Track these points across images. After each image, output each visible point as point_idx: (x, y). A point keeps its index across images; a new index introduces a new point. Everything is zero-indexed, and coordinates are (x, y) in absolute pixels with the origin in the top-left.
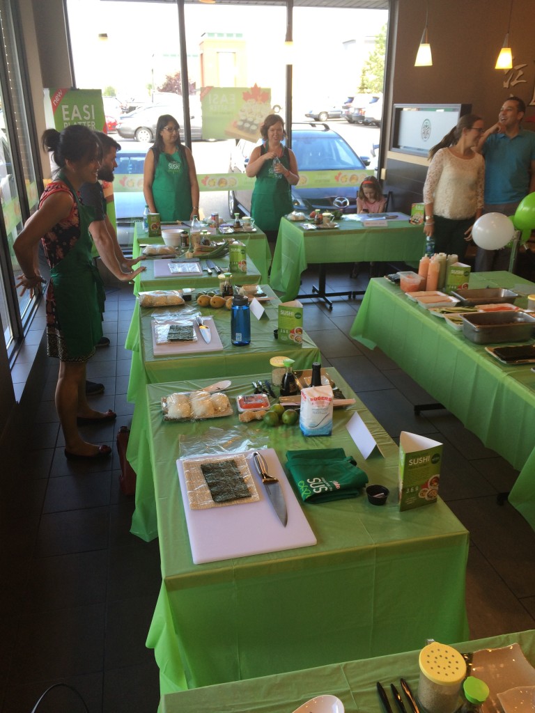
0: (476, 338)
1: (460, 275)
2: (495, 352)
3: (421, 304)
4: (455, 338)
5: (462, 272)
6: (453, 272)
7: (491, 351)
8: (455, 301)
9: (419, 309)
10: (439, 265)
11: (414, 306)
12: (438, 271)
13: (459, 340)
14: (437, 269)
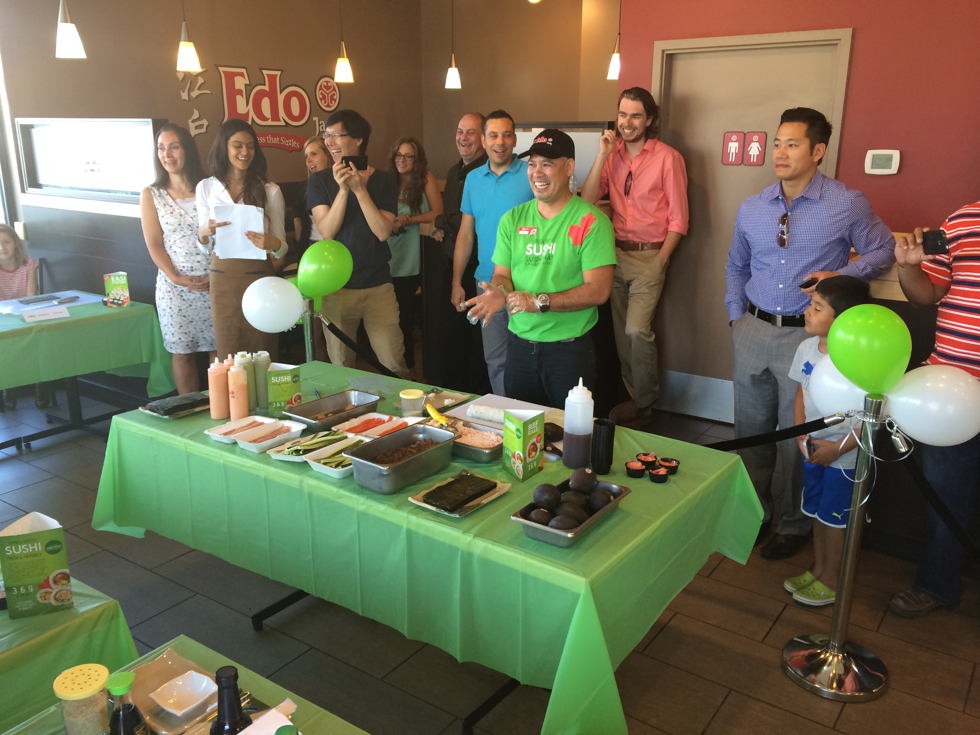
0: (386, 485)
1: (287, 383)
2: (425, 502)
3: (243, 444)
4: (342, 492)
5: (289, 378)
6: (274, 380)
7: (418, 500)
8: (297, 427)
9: (244, 453)
10: (245, 371)
11: (233, 452)
12: (246, 383)
13: (355, 496)
14: (243, 379)
